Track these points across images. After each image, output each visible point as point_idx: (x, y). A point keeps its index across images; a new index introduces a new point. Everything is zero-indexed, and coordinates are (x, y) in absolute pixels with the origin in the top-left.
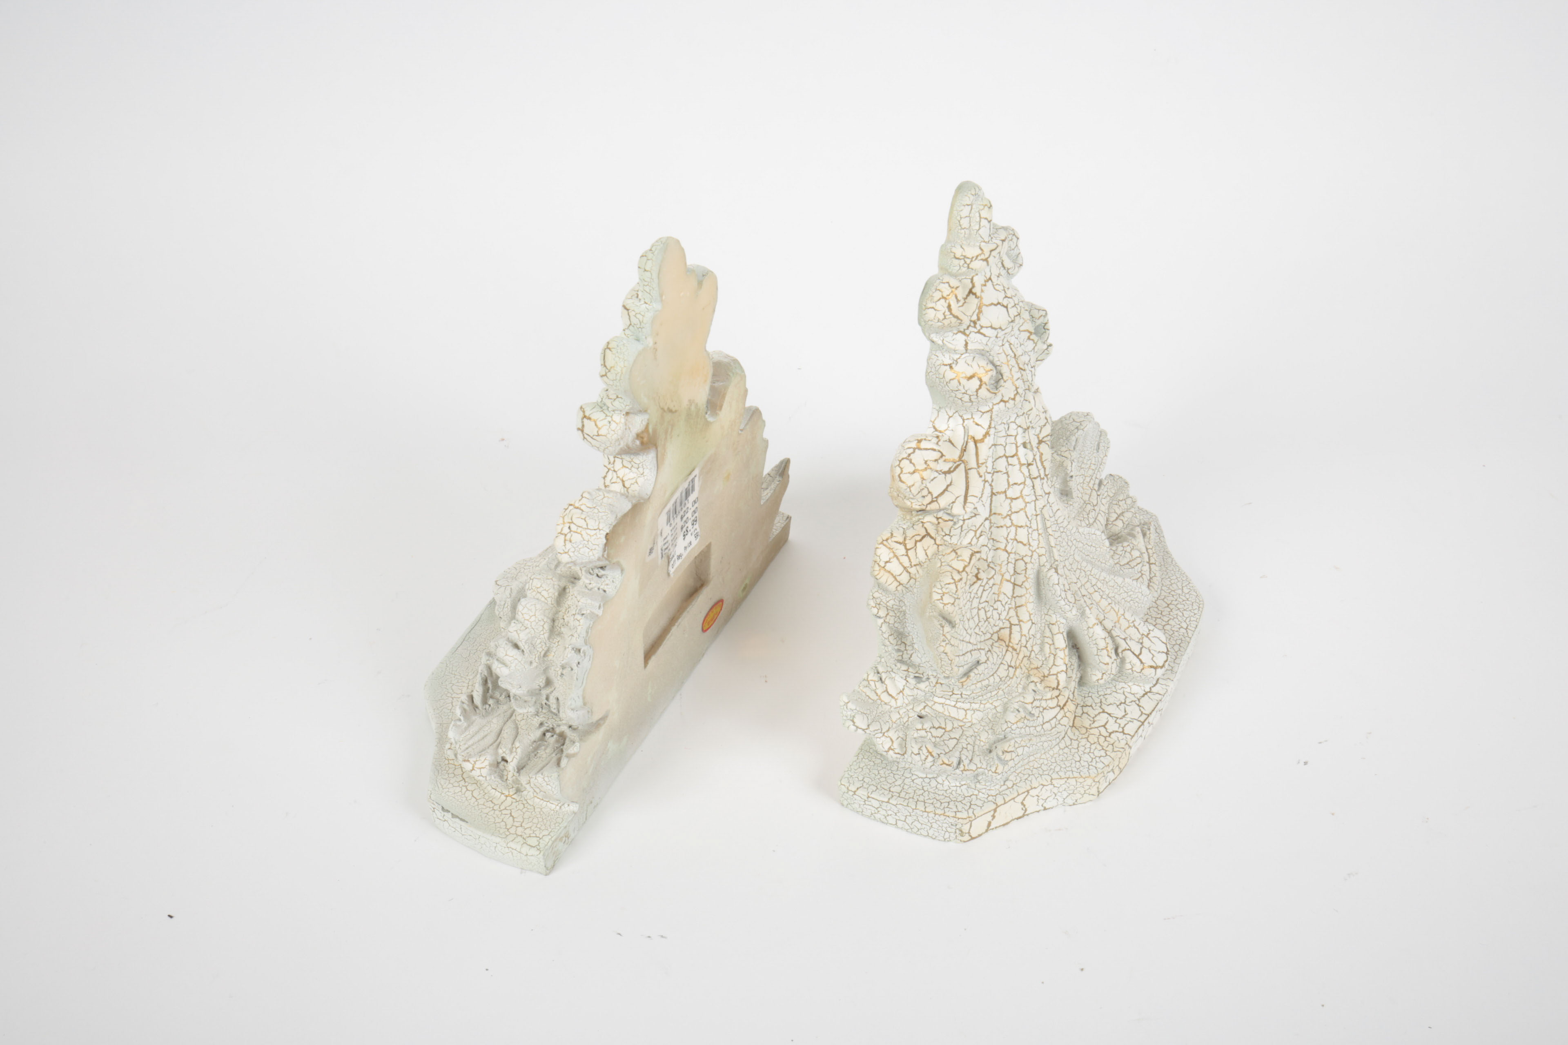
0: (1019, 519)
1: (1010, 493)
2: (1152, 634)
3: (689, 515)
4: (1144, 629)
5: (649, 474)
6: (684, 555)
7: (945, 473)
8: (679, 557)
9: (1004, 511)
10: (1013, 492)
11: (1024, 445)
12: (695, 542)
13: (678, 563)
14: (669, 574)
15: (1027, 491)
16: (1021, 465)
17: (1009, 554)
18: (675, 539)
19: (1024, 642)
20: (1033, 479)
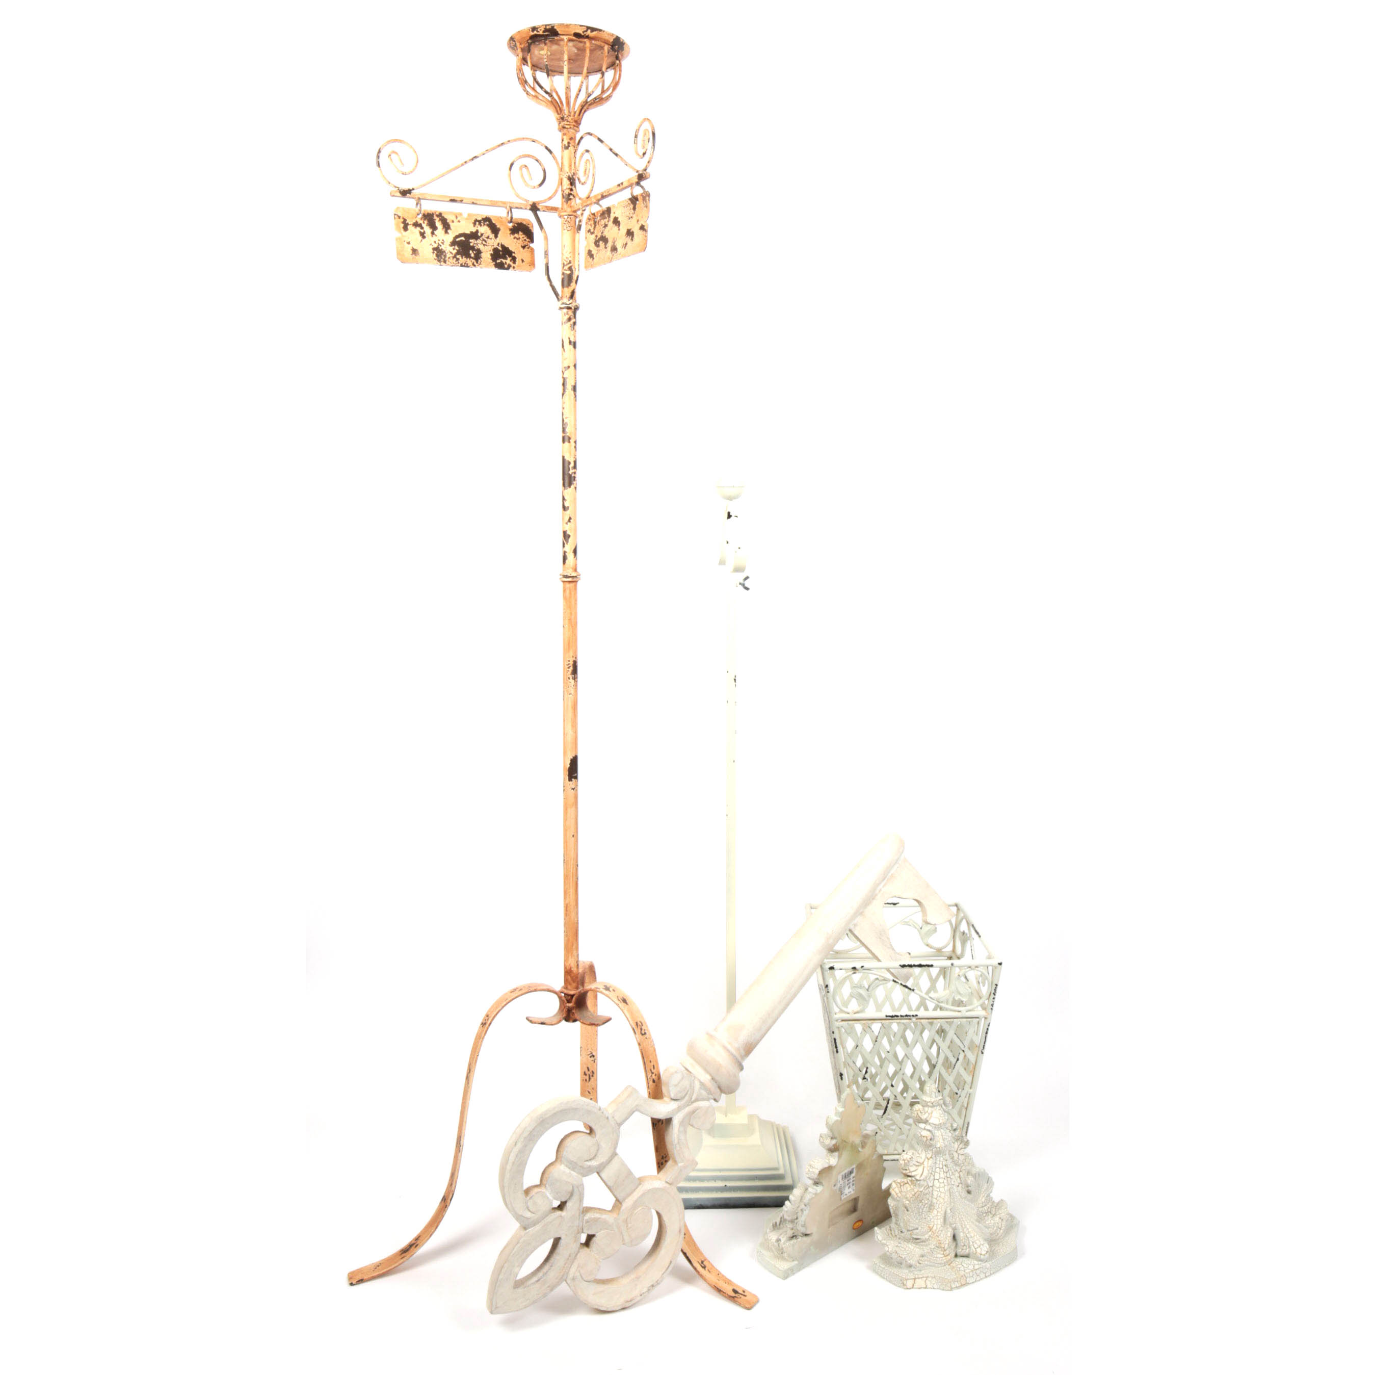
0: (942, 1190)
1: (940, 1180)
2: (985, 1245)
3: (851, 1181)
4: (982, 1242)
5: (837, 1159)
6: (848, 1195)
7: (916, 1166)
8: (846, 1194)
9: (938, 1186)
10: (941, 1180)
11: (945, 1165)
12: (852, 1192)
13: (845, 1196)
14: (841, 1199)
15: (945, 1181)
16: (944, 1172)
17: (937, 1201)
18: (845, 1187)
19: (937, 1230)
20: (947, 1177)
